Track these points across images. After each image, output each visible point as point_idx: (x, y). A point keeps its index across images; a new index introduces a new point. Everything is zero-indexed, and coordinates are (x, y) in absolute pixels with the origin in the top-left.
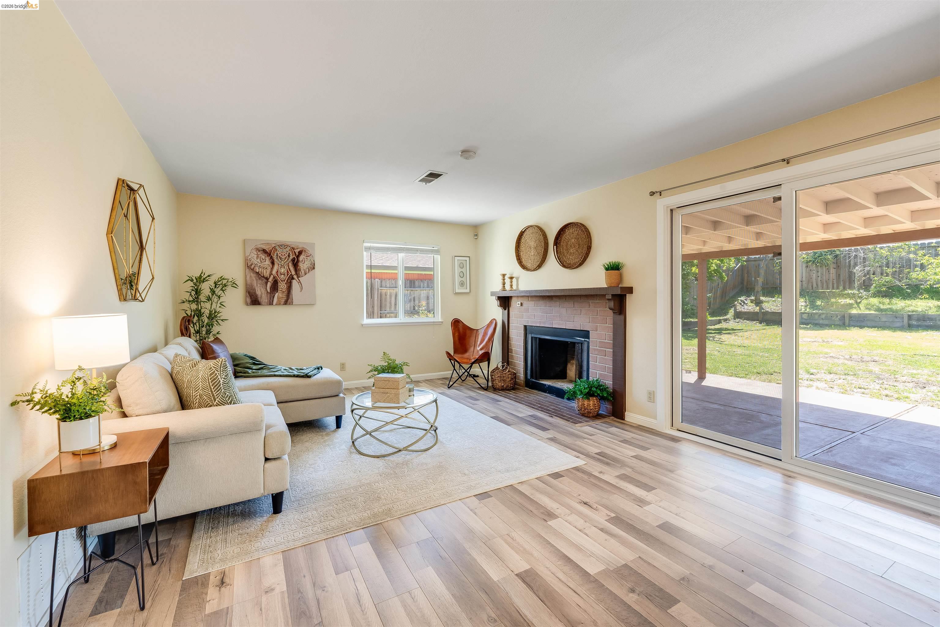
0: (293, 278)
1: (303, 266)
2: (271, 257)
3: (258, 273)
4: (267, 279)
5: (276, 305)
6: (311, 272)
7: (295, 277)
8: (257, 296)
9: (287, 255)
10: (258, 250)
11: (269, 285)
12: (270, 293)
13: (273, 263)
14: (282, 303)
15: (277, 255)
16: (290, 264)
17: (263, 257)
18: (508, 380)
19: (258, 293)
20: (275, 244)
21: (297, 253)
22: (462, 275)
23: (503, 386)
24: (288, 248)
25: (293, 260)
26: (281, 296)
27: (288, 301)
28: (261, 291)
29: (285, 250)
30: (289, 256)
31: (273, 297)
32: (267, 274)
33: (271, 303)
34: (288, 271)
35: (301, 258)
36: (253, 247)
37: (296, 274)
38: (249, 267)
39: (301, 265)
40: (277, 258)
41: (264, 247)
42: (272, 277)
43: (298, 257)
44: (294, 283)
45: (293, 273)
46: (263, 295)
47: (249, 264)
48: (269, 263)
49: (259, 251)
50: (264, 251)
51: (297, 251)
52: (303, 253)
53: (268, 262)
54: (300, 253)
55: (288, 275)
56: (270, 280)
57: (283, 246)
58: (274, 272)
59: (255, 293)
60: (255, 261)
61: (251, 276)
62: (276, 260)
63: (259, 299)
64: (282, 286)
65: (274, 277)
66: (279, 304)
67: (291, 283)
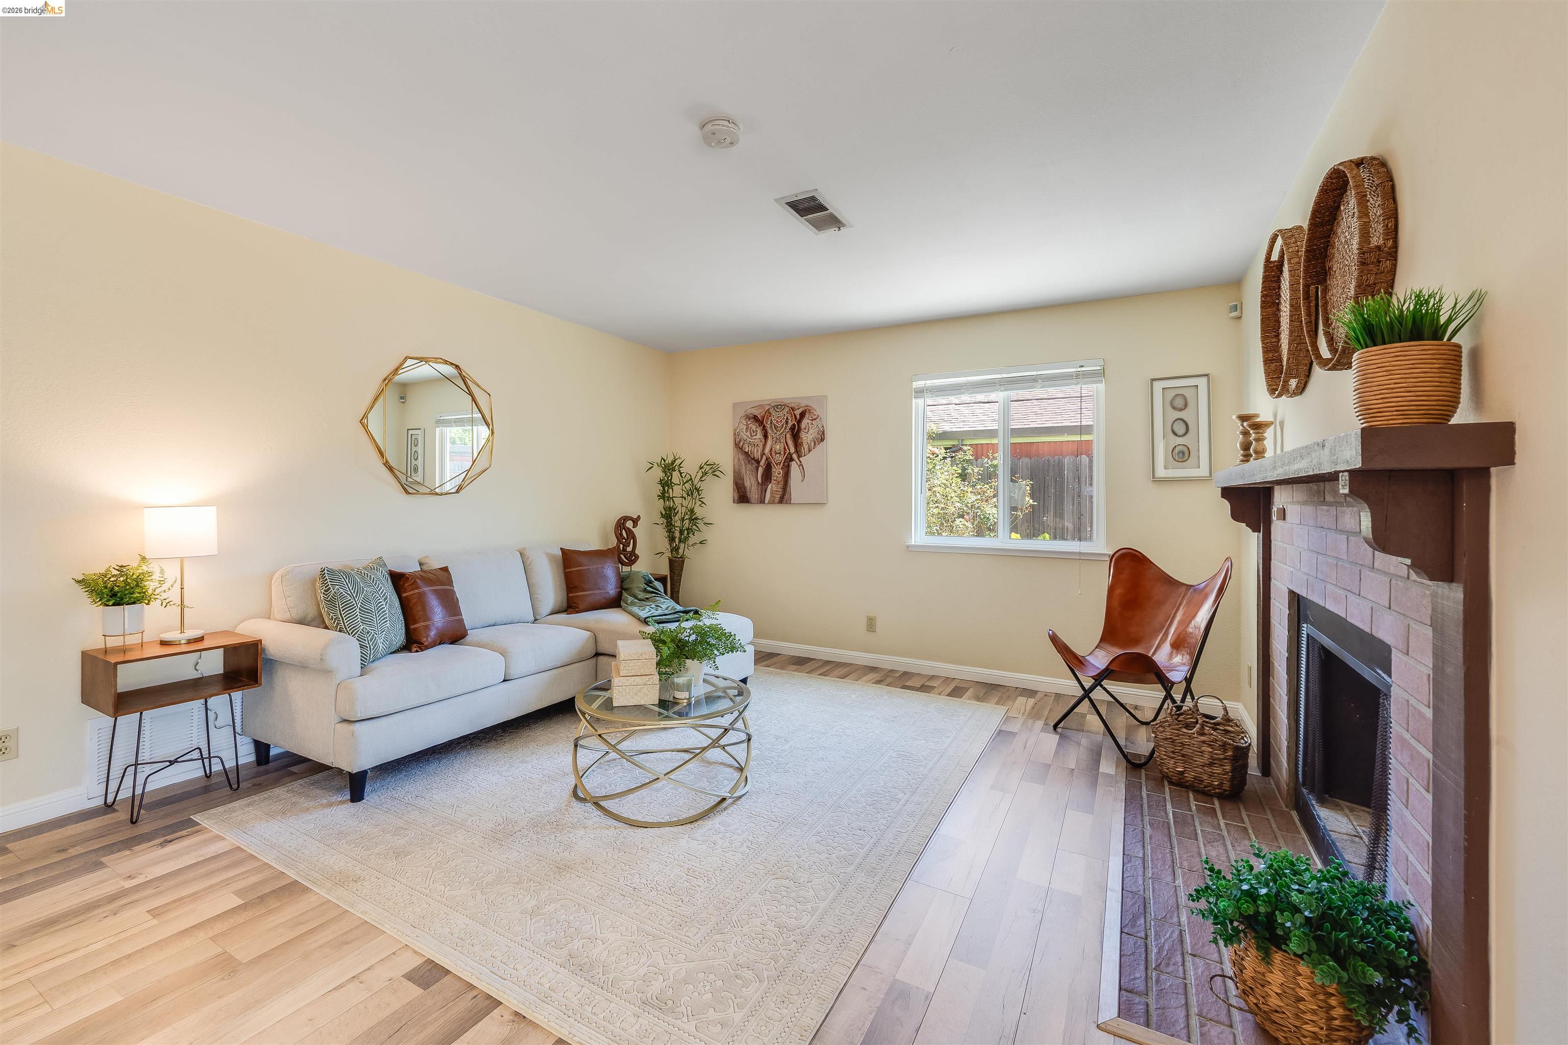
0: (792, 460)
1: (807, 437)
2: (764, 426)
3: (747, 453)
4: (758, 462)
5: (769, 503)
6: (819, 447)
7: (795, 456)
8: (745, 488)
9: (784, 421)
10: (748, 417)
11: (761, 470)
12: (762, 484)
13: (766, 436)
14: (777, 500)
15: (771, 423)
16: (788, 436)
17: (754, 428)
18: (1200, 760)
19: (747, 484)
20: (770, 405)
21: (798, 417)
22: (1180, 429)
23: (1182, 773)
24: (787, 409)
25: (792, 428)
26: (775, 489)
27: (783, 498)
28: (751, 483)
29: (781, 414)
30: (787, 422)
31: (766, 491)
32: (757, 455)
33: (762, 501)
34: (785, 449)
35: (805, 422)
36: (742, 414)
37: (797, 452)
38: (738, 446)
39: (803, 435)
40: (771, 427)
41: (757, 412)
42: (764, 457)
43: (799, 422)
44: (794, 465)
45: (792, 450)
46: (753, 488)
47: (738, 440)
48: (761, 437)
49: (749, 419)
50: (755, 418)
51: (798, 412)
52: (807, 415)
53: (759, 435)
54: (803, 415)
55: (785, 453)
56: (762, 463)
57: (779, 406)
58: (767, 451)
59: (743, 484)
60: (745, 435)
61: (739, 459)
62: (769, 431)
63: (748, 494)
64: (777, 472)
65: (767, 459)
66: (772, 502)
67: (788, 466)
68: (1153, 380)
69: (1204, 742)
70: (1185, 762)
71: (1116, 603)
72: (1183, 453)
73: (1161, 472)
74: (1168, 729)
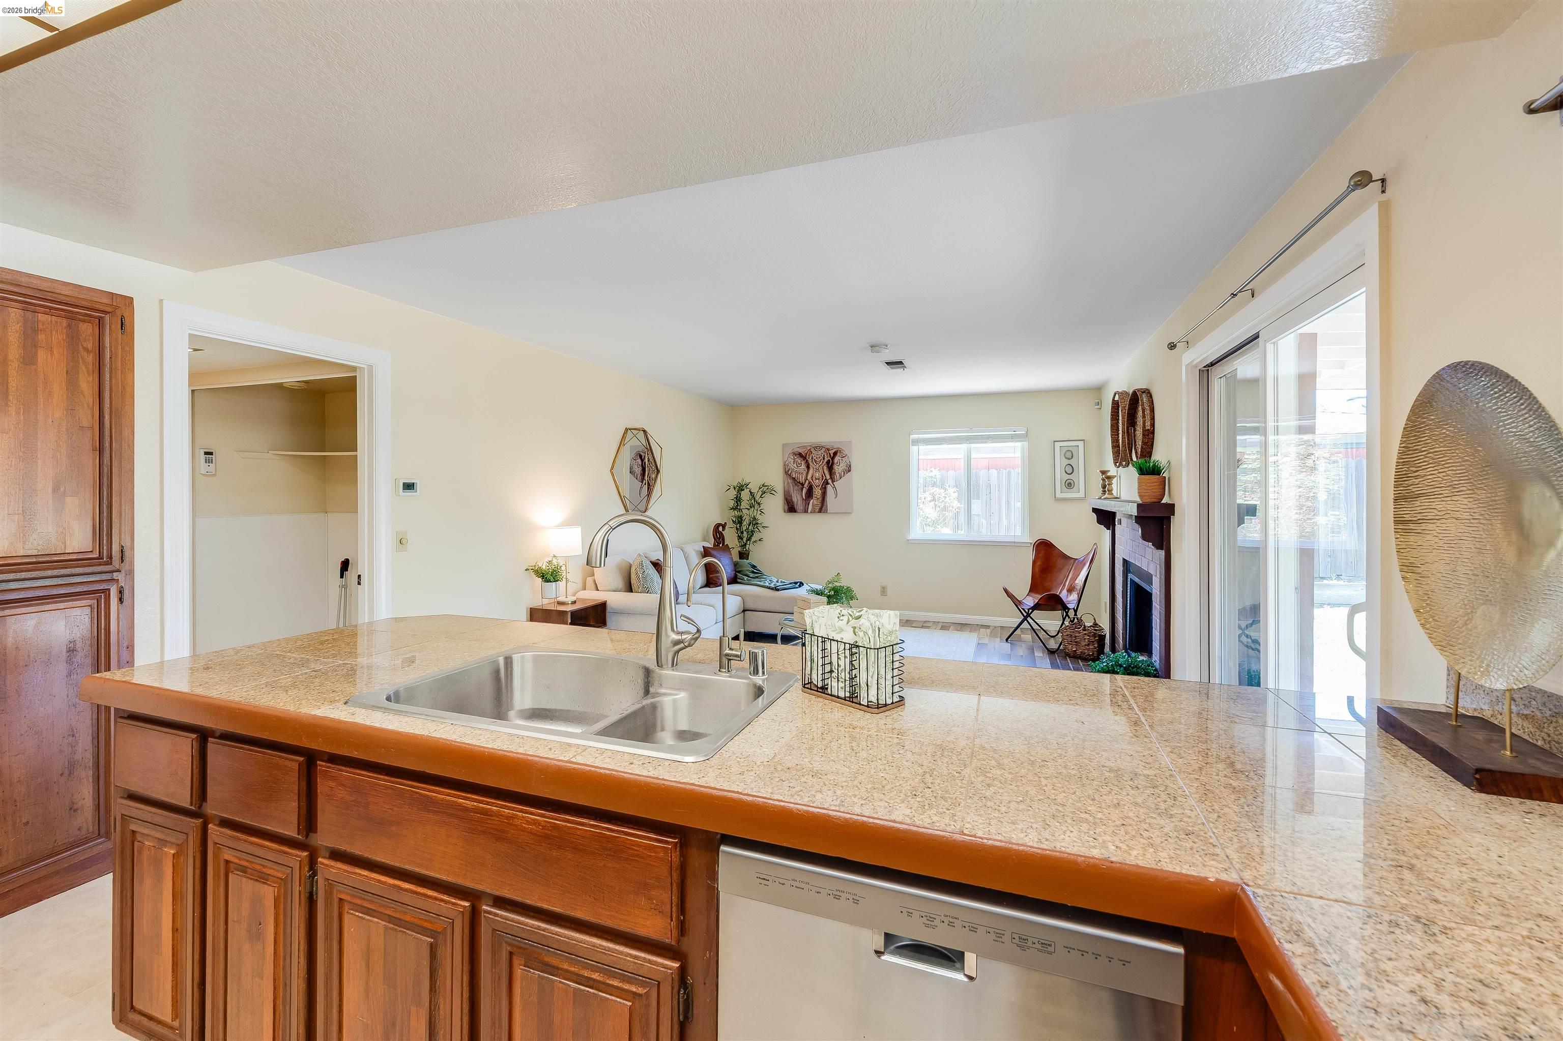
0: (828, 483)
1: (838, 469)
2: (807, 460)
3: (794, 479)
4: (803, 485)
5: (811, 512)
6: (847, 476)
7: (830, 481)
8: (793, 503)
9: (822, 458)
10: (794, 454)
11: (804, 491)
12: (806, 500)
13: (808, 467)
14: (817, 511)
15: (812, 458)
16: (825, 467)
17: (799, 461)
18: (1083, 643)
19: (795, 500)
20: (810, 446)
21: (832, 455)
22: (1069, 470)
23: (1075, 651)
24: (824, 449)
25: (828, 462)
26: (815, 503)
27: (822, 508)
28: (798, 498)
29: (820, 453)
30: (824, 459)
31: (809, 504)
32: (802, 480)
33: (806, 511)
34: (822, 476)
35: (837, 459)
36: (790, 451)
37: (831, 478)
38: (787, 473)
39: (835, 467)
40: (812, 461)
41: (801, 451)
42: (807, 481)
43: (833, 458)
44: (829, 488)
45: (828, 477)
46: (799, 502)
47: (787, 469)
48: (805, 468)
49: (796, 455)
50: (800, 455)
51: (832, 452)
52: (838, 454)
53: (803, 467)
54: (835, 454)
55: (822, 479)
56: (805, 486)
57: (818, 447)
58: (809, 477)
59: (792, 500)
60: (792, 466)
61: (788, 482)
62: (811, 464)
63: (795, 506)
64: (817, 492)
65: (809, 483)
66: (813, 512)
67: (825, 488)
68: (1055, 441)
69: (1085, 634)
70: (1076, 645)
71: (1037, 570)
72: (1070, 483)
73: (1059, 495)
74: (1069, 630)
